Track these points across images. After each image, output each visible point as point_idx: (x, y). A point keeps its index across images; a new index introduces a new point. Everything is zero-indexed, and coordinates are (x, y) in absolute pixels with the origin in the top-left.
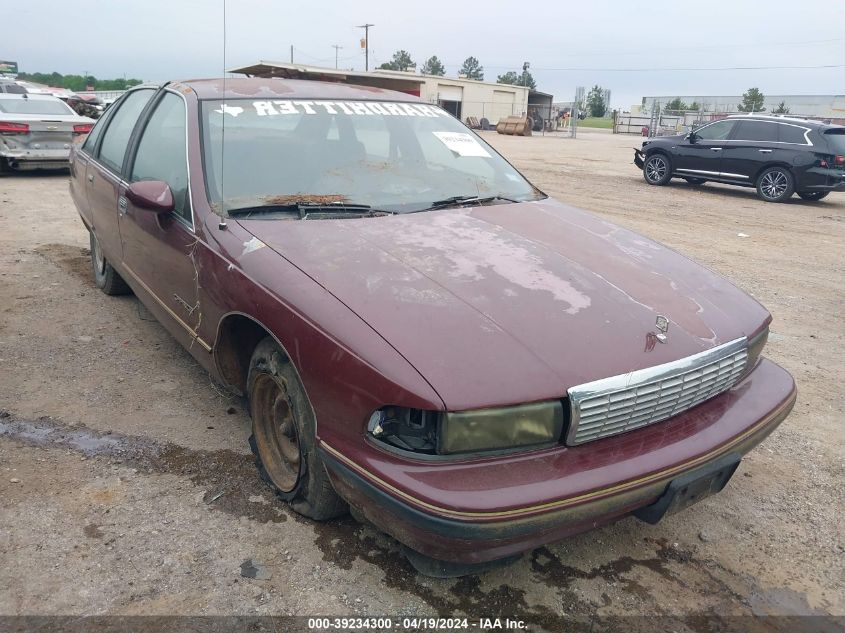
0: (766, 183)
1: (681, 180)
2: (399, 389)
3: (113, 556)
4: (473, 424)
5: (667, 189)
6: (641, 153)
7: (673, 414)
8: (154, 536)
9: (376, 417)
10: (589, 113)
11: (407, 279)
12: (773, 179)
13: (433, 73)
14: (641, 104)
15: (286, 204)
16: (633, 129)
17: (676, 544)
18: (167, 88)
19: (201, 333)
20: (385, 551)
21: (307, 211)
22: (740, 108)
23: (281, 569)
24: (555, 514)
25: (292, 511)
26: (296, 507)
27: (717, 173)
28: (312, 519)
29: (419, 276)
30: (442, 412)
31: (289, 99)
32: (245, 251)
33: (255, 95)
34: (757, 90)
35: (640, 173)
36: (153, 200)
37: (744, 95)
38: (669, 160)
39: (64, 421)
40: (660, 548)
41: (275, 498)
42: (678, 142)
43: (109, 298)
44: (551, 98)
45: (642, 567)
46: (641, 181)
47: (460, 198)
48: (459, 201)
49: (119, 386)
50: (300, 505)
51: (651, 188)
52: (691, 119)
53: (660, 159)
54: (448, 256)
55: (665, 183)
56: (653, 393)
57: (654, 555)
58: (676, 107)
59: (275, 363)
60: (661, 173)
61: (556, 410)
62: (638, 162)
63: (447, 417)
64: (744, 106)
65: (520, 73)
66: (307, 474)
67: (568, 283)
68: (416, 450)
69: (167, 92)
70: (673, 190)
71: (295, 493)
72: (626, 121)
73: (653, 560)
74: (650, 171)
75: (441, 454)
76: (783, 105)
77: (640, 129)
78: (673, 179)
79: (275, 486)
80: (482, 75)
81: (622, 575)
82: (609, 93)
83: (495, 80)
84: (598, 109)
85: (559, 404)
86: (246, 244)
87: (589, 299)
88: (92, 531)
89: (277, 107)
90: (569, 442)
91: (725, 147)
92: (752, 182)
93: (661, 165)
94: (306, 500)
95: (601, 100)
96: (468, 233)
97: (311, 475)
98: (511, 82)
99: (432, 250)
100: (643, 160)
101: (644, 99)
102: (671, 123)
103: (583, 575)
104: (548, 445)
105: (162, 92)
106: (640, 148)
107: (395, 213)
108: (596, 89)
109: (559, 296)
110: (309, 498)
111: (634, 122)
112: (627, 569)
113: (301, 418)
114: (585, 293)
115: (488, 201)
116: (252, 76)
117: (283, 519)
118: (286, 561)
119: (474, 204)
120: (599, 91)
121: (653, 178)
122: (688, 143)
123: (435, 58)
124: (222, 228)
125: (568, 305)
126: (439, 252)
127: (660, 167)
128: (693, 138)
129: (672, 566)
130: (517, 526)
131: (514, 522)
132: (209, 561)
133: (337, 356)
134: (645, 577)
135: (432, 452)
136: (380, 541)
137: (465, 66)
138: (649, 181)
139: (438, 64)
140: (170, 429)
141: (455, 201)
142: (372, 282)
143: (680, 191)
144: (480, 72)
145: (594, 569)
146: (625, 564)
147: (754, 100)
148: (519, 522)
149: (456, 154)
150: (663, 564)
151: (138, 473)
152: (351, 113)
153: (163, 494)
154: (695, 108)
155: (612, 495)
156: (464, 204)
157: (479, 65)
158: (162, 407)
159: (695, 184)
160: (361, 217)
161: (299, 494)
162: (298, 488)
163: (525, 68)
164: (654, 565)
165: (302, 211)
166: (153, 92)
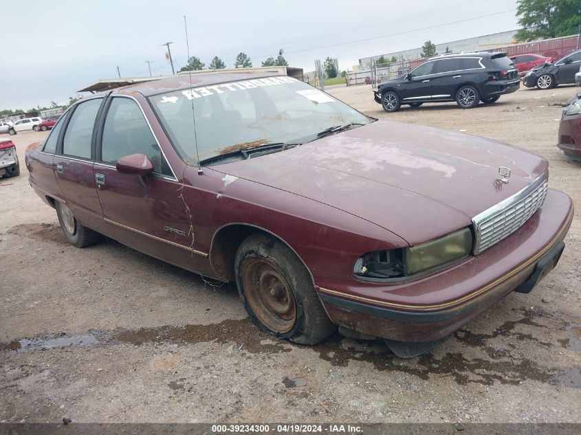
0: (462, 97)
1: (408, 106)
2: (374, 241)
3: (198, 397)
4: (422, 253)
5: (400, 113)
6: (378, 93)
7: (512, 231)
8: (216, 379)
9: (359, 262)
10: (327, 76)
11: (340, 178)
12: (466, 94)
13: (217, 68)
14: (358, 64)
15: (234, 151)
16: (359, 81)
17: (532, 308)
18: (112, 95)
19: (197, 246)
20: (365, 352)
21: (248, 153)
22: (422, 55)
23: (308, 377)
24: (485, 295)
25: (293, 343)
26: (296, 340)
27: (430, 97)
28: (308, 345)
29: (346, 175)
30: (405, 248)
31: (203, 86)
32: (226, 184)
33: (180, 88)
34: (430, 42)
35: (380, 107)
36: (139, 167)
37: (423, 47)
38: (397, 94)
39: (107, 328)
40: (524, 312)
41: (278, 339)
42: (401, 82)
43: (82, 250)
44: (302, 70)
45: (521, 325)
46: (382, 112)
47: (332, 128)
48: (333, 130)
49: (129, 300)
50: (298, 339)
51: (389, 114)
52: (395, 68)
53: (390, 95)
54: (354, 160)
55: (398, 110)
56: (512, 214)
57: (523, 317)
58: (382, 62)
59: (264, 250)
60: (393, 104)
61: (466, 234)
62: (377, 100)
63: (410, 251)
64: (424, 54)
65: (276, 58)
66: (303, 317)
67: (435, 162)
68: (391, 277)
69: (113, 97)
70: (404, 113)
71: (293, 331)
72: (353, 77)
73: (524, 319)
74: (386, 103)
75: (409, 275)
76: (448, 49)
77: (364, 80)
78: (402, 106)
79: (274, 332)
80: (251, 63)
81: (512, 331)
82: (336, 61)
83: (260, 65)
84: (332, 73)
85: (468, 230)
86: (223, 179)
87: (453, 168)
88: (173, 385)
89: (198, 93)
90: (476, 253)
91: (431, 79)
92: (453, 98)
93: (393, 98)
94: (303, 334)
95: (333, 66)
96: (354, 145)
97: (306, 315)
98: (272, 65)
99: (341, 160)
100: (380, 97)
101: (360, 60)
102: (383, 72)
103: (489, 337)
104: (464, 257)
105: (109, 99)
106: (377, 90)
107: (301, 145)
108: (328, 60)
109: (436, 169)
110: (305, 331)
111: (358, 76)
112: (513, 327)
113: (294, 280)
114: (449, 164)
115: (348, 127)
116: (94, 92)
117: (290, 350)
118: (309, 372)
119: (341, 130)
120: (331, 61)
121: (389, 108)
122: (407, 80)
123: (216, 58)
124: (200, 174)
125: (445, 173)
126: (346, 159)
127: (392, 100)
128: (409, 77)
129: (535, 320)
130: (467, 306)
131: (465, 305)
132: (260, 385)
133: (323, 230)
134: (525, 329)
135: (401, 275)
136: (358, 348)
137: (238, 60)
138: (387, 110)
139: (220, 62)
140: (181, 317)
141: (329, 131)
142: (321, 184)
143: (409, 113)
144: (249, 62)
145: (494, 332)
146: (509, 326)
147: (429, 49)
148: (468, 304)
149: (316, 103)
150: (531, 320)
151: (178, 347)
152: (244, 88)
153: (204, 354)
154: (394, 60)
155: (510, 278)
156: (335, 131)
157: (248, 57)
158: (167, 305)
159: (416, 106)
160: (280, 151)
161: (297, 331)
162: (296, 326)
163: (281, 54)
164: (526, 321)
165: (246, 154)
166: (102, 100)
